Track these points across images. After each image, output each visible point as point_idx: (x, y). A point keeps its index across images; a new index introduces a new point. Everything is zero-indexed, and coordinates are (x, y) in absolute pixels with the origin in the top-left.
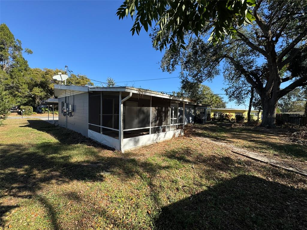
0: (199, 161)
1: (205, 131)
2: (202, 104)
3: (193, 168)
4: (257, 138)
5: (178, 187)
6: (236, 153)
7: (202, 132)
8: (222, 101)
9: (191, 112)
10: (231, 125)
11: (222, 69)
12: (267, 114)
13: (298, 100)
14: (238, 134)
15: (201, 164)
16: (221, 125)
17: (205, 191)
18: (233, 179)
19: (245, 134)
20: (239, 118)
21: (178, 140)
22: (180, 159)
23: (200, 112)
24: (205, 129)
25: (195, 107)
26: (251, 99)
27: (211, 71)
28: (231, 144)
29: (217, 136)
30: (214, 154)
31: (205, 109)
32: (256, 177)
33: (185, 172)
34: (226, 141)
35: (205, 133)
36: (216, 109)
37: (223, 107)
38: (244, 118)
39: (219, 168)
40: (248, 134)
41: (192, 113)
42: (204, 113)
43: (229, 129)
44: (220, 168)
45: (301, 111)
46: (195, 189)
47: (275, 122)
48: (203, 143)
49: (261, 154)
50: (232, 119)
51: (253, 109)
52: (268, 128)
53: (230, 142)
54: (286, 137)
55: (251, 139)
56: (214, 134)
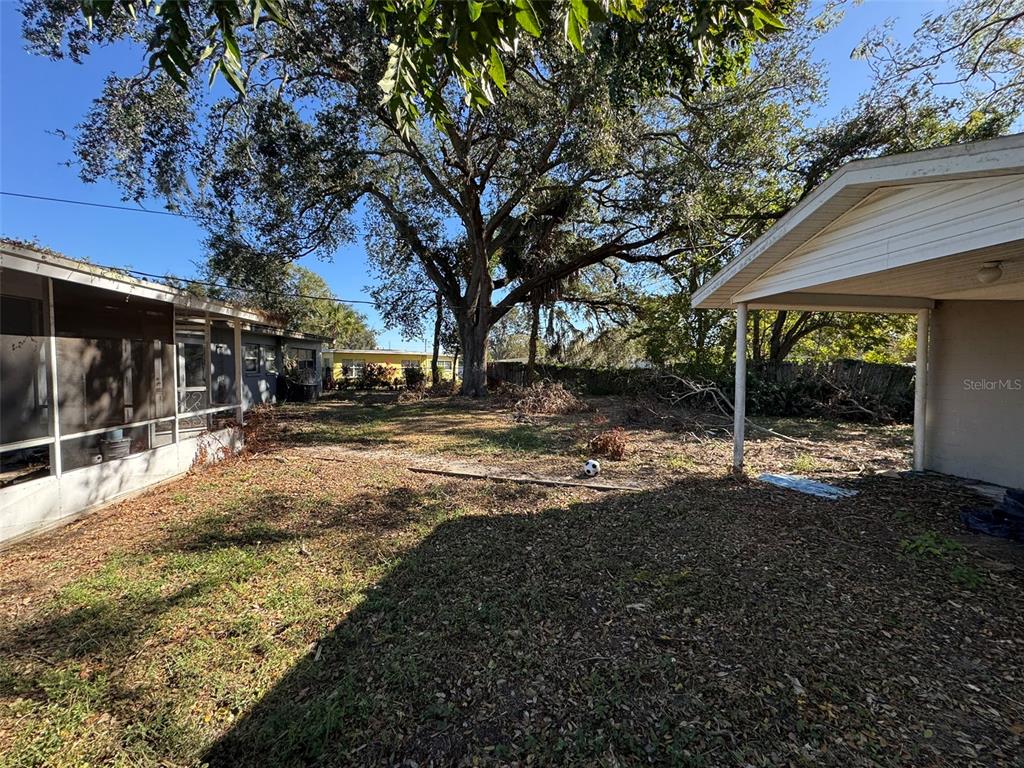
0: (320, 526)
1: (324, 424)
2: (306, 335)
3: (306, 555)
4: (457, 424)
5: (261, 642)
6: (420, 471)
7: (313, 429)
8: (363, 327)
9: (262, 363)
10: (394, 399)
11: (360, 225)
12: (472, 362)
13: (518, 332)
14: (418, 420)
15: (328, 531)
16: (369, 401)
17: (360, 606)
18: (424, 542)
19: (433, 417)
20: (413, 376)
21: (219, 472)
22: (246, 541)
23: (297, 362)
24: (323, 416)
25: (276, 343)
26: (438, 325)
27: (326, 224)
28: (405, 450)
29: (365, 434)
30: (364, 490)
31: (314, 353)
32: (470, 517)
33: (277, 580)
34: (390, 445)
35: (324, 432)
36: (348, 351)
37: (367, 346)
38: (423, 375)
39: (384, 524)
40: (438, 417)
41: (268, 364)
42: (312, 364)
43: (393, 409)
44: (387, 523)
45: (521, 356)
46: (326, 616)
47: (486, 383)
48: (324, 462)
49: (472, 461)
50: (396, 379)
51: (441, 349)
52: (476, 396)
53: (402, 445)
54: (506, 413)
55: (447, 429)
56: (354, 430)
